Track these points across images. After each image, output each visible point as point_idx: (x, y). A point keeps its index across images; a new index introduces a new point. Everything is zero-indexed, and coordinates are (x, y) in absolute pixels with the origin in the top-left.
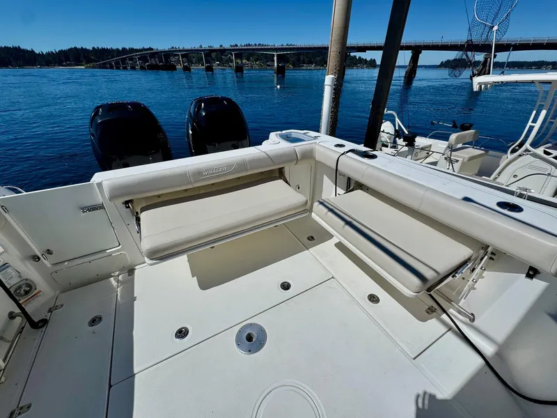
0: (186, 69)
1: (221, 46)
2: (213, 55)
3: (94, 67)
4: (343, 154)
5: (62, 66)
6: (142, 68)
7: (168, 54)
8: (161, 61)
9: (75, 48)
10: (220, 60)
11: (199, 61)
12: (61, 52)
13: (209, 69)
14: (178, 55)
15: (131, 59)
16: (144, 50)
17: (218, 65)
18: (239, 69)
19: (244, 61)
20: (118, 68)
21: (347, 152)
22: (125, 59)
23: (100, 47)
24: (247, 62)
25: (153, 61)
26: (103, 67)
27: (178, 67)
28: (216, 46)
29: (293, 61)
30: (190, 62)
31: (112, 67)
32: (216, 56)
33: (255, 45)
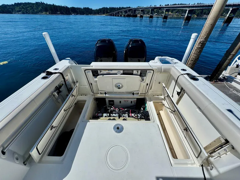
0: (141, 17)
1: (160, 5)
2: (155, 10)
3: (108, 15)
4: (182, 74)
5: (99, 14)
6: (124, 16)
7: (135, 10)
8: (132, 13)
9: (104, 7)
10: (158, 12)
11: (148, 13)
12: (100, 9)
13: (151, 17)
14: (139, 10)
15: (121, 12)
16: (127, 8)
17: (156, 15)
18: (165, 17)
19: (169, 13)
20: (116, 16)
21: (185, 74)
22: (119, 12)
23: (112, 7)
24: (171, 13)
25: (129, 13)
26: (111, 15)
27: (139, 15)
28: (158, 6)
29: (198, 13)
30: (144, 13)
31: (114, 16)
32: (157, 11)
33: (179, 4)
